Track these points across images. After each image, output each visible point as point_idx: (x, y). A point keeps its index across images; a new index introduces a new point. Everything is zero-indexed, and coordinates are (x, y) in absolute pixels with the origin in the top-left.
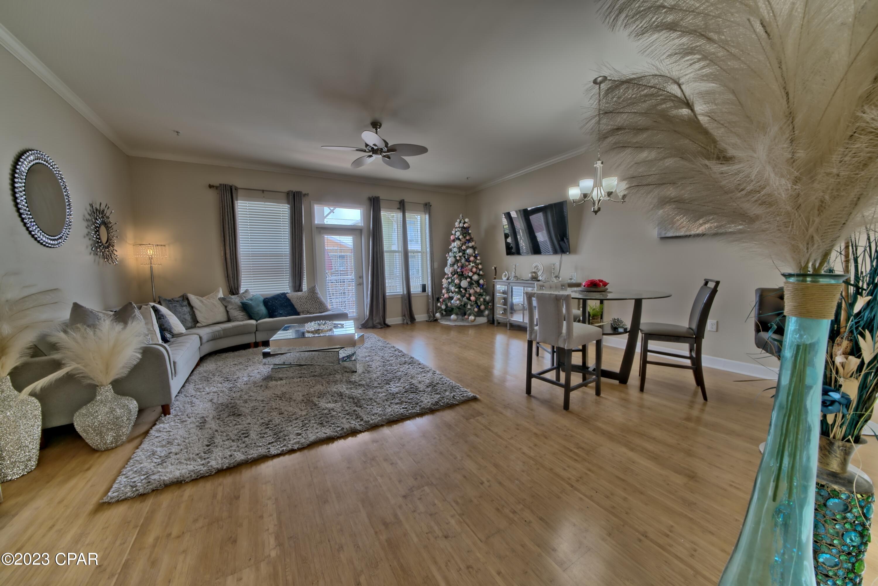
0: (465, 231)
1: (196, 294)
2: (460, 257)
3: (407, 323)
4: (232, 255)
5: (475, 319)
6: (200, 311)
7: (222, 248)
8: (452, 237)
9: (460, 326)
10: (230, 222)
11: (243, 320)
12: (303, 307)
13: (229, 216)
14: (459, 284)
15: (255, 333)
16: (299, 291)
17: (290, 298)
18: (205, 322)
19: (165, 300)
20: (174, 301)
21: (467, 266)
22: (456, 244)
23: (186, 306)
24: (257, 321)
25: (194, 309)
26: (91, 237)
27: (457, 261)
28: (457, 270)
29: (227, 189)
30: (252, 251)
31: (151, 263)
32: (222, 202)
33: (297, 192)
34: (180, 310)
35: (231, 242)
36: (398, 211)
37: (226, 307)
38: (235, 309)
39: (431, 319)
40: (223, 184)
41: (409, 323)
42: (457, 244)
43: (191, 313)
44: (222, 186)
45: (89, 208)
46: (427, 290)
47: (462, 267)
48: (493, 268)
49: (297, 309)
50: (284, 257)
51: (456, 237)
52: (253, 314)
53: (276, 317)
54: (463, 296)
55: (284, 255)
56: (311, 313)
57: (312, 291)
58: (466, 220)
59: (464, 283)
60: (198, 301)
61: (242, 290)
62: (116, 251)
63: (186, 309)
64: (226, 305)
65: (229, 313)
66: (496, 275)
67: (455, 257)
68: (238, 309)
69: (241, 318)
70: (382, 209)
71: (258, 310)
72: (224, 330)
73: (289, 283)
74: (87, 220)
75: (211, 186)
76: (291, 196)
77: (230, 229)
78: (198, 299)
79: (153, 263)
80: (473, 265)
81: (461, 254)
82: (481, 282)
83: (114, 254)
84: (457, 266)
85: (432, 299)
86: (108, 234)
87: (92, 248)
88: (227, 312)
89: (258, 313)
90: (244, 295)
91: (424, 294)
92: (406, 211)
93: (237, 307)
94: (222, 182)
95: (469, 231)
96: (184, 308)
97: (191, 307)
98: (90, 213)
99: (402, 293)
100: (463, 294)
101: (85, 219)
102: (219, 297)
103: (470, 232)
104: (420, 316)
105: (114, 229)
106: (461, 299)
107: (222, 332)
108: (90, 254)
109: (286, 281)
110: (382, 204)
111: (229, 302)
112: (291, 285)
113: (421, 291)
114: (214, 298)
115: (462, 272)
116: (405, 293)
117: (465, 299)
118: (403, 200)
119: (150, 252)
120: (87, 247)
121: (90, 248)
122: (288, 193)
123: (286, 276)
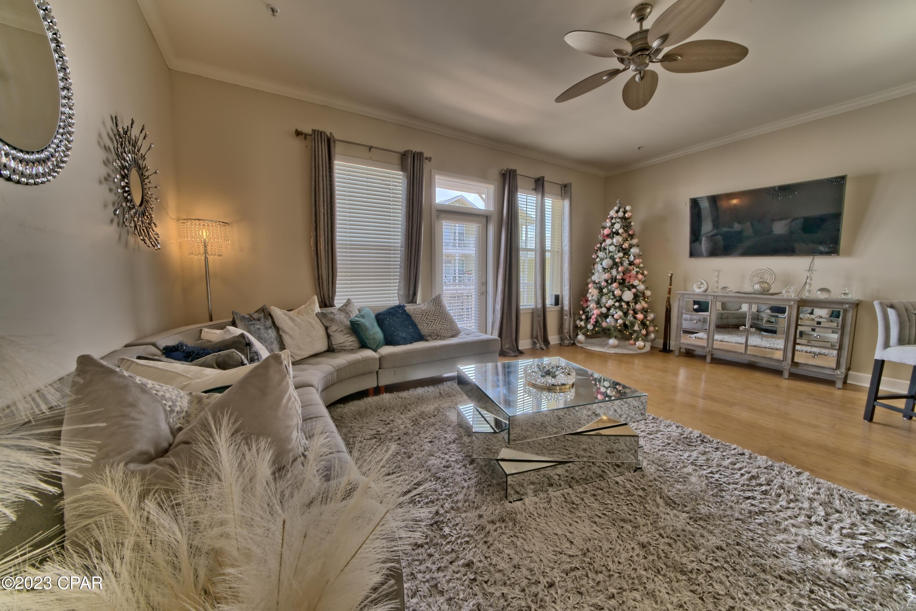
0: (626, 222)
1: (281, 308)
2: (620, 258)
3: (542, 349)
4: (326, 246)
5: (645, 346)
6: (291, 336)
7: (313, 234)
8: (606, 231)
9: (623, 354)
10: (325, 191)
11: (352, 351)
12: (430, 328)
13: (325, 183)
14: (621, 297)
15: (377, 372)
16: (412, 303)
17: (411, 313)
18: (298, 355)
19: (243, 318)
20: (254, 319)
21: (630, 271)
22: (617, 240)
23: (270, 328)
24: (375, 350)
25: (281, 332)
26: (114, 187)
27: (615, 265)
28: (616, 277)
29: (323, 139)
30: (350, 241)
31: (206, 252)
32: (314, 157)
33: (418, 153)
34: (266, 335)
35: (326, 223)
36: (534, 192)
37: (326, 328)
38: (341, 331)
39: (566, 342)
40: (318, 131)
41: (545, 348)
42: (618, 241)
43: (278, 340)
44: (316, 134)
45: (109, 124)
46: (560, 303)
47: (624, 273)
48: (670, 275)
49: (421, 331)
50: (392, 252)
51: (614, 230)
52: (368, 339)
53: (399, 344)
54: (626, 314)
55: (392, 248)
56: (442, 338)
57: (437, 301)
58: (628, 208)
59: (628, 296)
60: (287, 318)
61: (339, 302)
62: (155, 224)
63: (272, 333)
64: (327, 324)
65: (332, 338)
66: (671, 285)
67: (612, 258)
68: (345, 332)
69: (350, 345)
70: (519, 189)
71: (374, 333)
72: (339, 370)
73: (398, 290)
74: (107, 149)
75: (298, 133)
76: (410, 159)
77: (326, 204)
78: (286, 315)
79: (209, 252)
80: (638, 269)
81: (621, 254)
82: (648, 293)
83: (153, 231)
84: (617, 270)
85: (569, 315)
86: (143, 189)
87: (116, 210)
88: (329, 336)
89: (374, 338)
90: (348, 308)
91: (558, 308)
92: (546, 195)
93: (343, 328)
94: (317, 128)
95: (631, 222)
96: (270, 331)
97: (277, 329)
98: (112, 135)
99: (533, 307)
100: (625, 311)
101: (102, 144)
102: (316, 311)
103: (632, 224)
104: (553, 339)
105: (153, 185)
106: (623, 317)
107: (335, 374)
108: (112, 221)
109: (394, 286)
110: (520, 181)
111: (332, 320)
112: (402, 293)
113: (554, 303)
114: (309, 314)
115: (624, 280)
117: (630, 318)
118: (543, 177)
119: (204, 234)
120: (105, 206)
121: (111, 209)
122: (404, 155)
123: (394, 279)
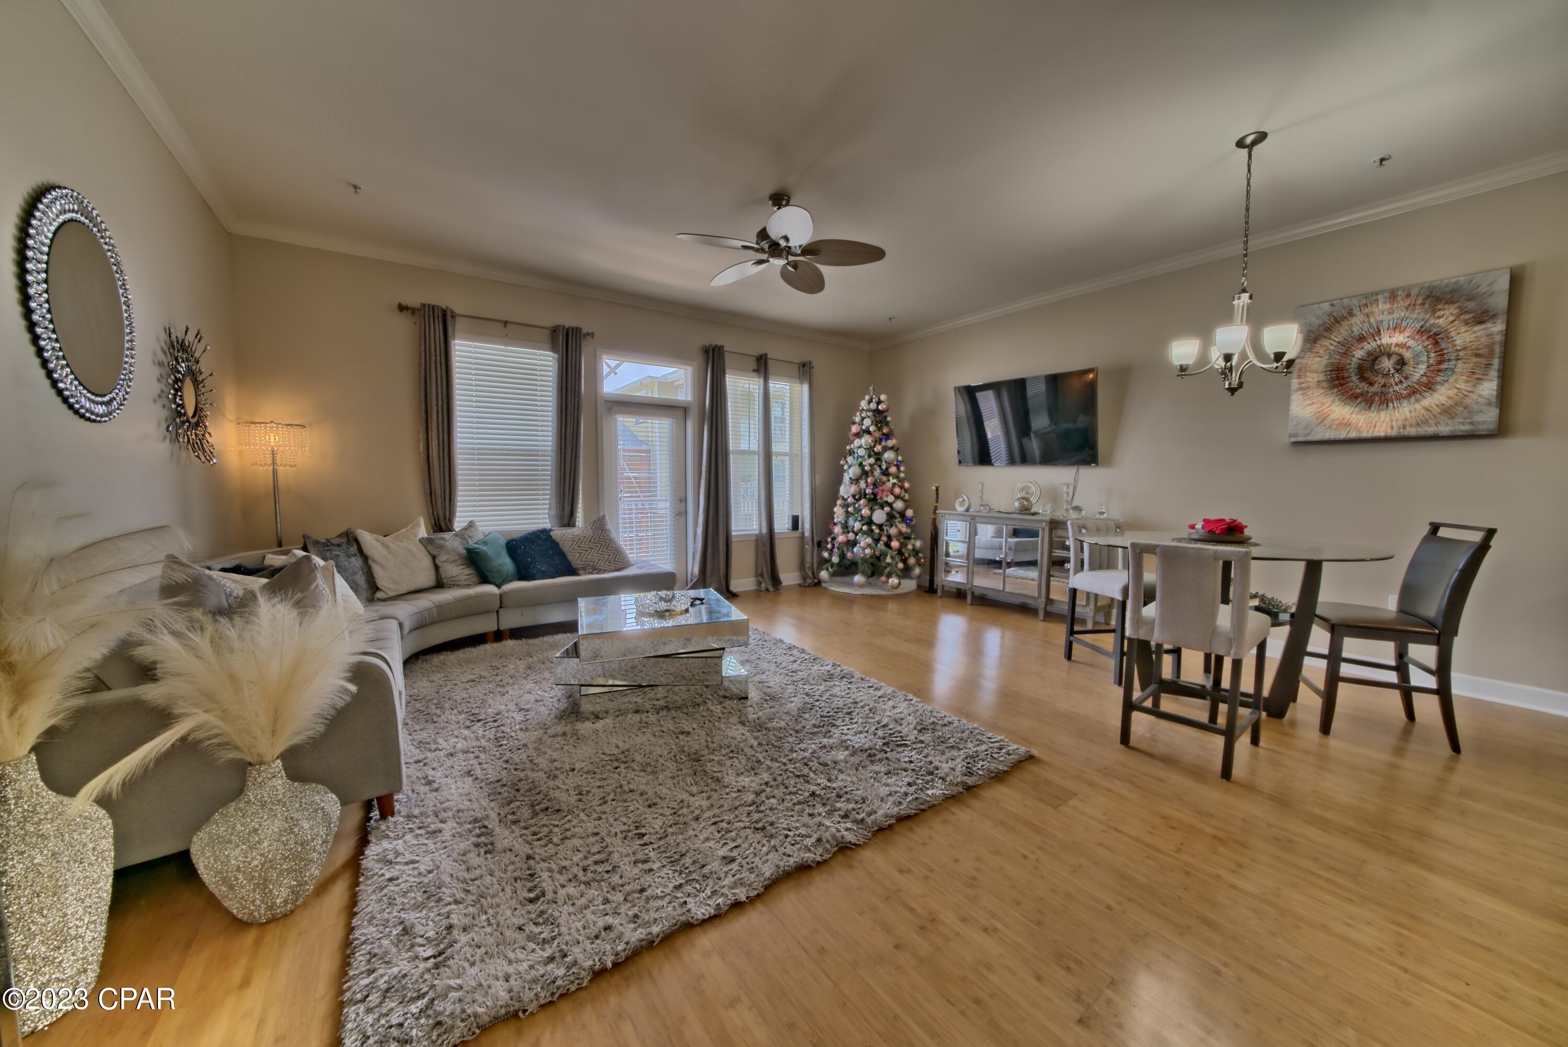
0: (880, 417)
1: (372, 531)
2: (871, 465)
3: (767, 590)
4: (441, 451)
5: (900, 584)
6: (382, 567)
7: (422, 436)
8: (855, 429)
9: (872, 596)
10: (439, 382)
11: (468, 586)
12: (583, 559)
13: (439, 371)
14: (870, 518)
15: (497, 612)
16: (569, 526)
17: (557, 540)
18: (392, 590)
19: (316, 543)
20: (332, 544)
21: (884, 483)
22: (866, 440)
23: (355, 555)
24: (499, 587)
25: (370, 562)
26: (166, 402)
27: (865, 474)
28: (865, 490)
29: (436, 316)
30: (478, 444)
31: (274, 463)
32: (424, 338)
33: (573, 329)
34: (346, 564)
35: (440, 423)
36: (755, 374)
37: (434, 558)
38: (453, 561)
39: (809, 581)
40: (429, 305)
41: (771, 589)
42: (866, 442)
43: (365, 571)
44: (427, 309)
45: (163, 336)
46: (800, 526)
47: (875, 485)
48: (934, 488)
49: (572, 563)
50: (540, 458)
51: (864, 427)
52: (490, 571)
53: (535, 579)
54: (877, 541)
55: (540, 453)
56: (599, 571)
57: (599, 525)
58: (883, 397)
59: (879, 516)
60: (378, 544)
61: (459, 524)
62: (210, 434)
63: (357, 562)
64: (434, 553)
65: (441, 570)
66: (937, 501)
67: (861, 465)
68: (459, 562)
69: (465, 580)
70: (727, 371)
71: (500, 565)
72: (440, 607)
73: (549, 509)
74: (161, 364)
75: (402, 308)
76: (561, 337)
77: (440, 397)
78: (378, 540)
79: (278, 462)
80: (895, 481)
81: (872, 460)
82: (909, 513)
83: (208, 442)
84: (866, 482)
85: (810, 544)
86: (197, 396)
87: (168, 427)
88: (437, 567)
89: (499, 571)
90: (468, 532)
91: (796, 534)
92: (771, 377)
93: (456, 558)
94: (427, 302)
95: (886, 417)
96: (353, 559)
97: (365, 558)
98: (166, 348)
99: (757, 532)
100: (876, 537)
101: (156, 361)
102: (421, 536)
103: (889, 419)
104: (789, 576)
105: (208, 388)
106: (873, 545)
107: (435, 611)
108: (165, 438)
109: (543, 504)
110: (729, 360)
111: (441, 547)
112: (553, 513)
113: (790, 527)
114: (410, 539)
115: (875, 495)
116: (764, 531)
117: (881, 545)
118: (766, 355)
119: (273, 440)
120: (159, 424)
121: (164, 425)
122: (554, 331)
123: (543, 495)
